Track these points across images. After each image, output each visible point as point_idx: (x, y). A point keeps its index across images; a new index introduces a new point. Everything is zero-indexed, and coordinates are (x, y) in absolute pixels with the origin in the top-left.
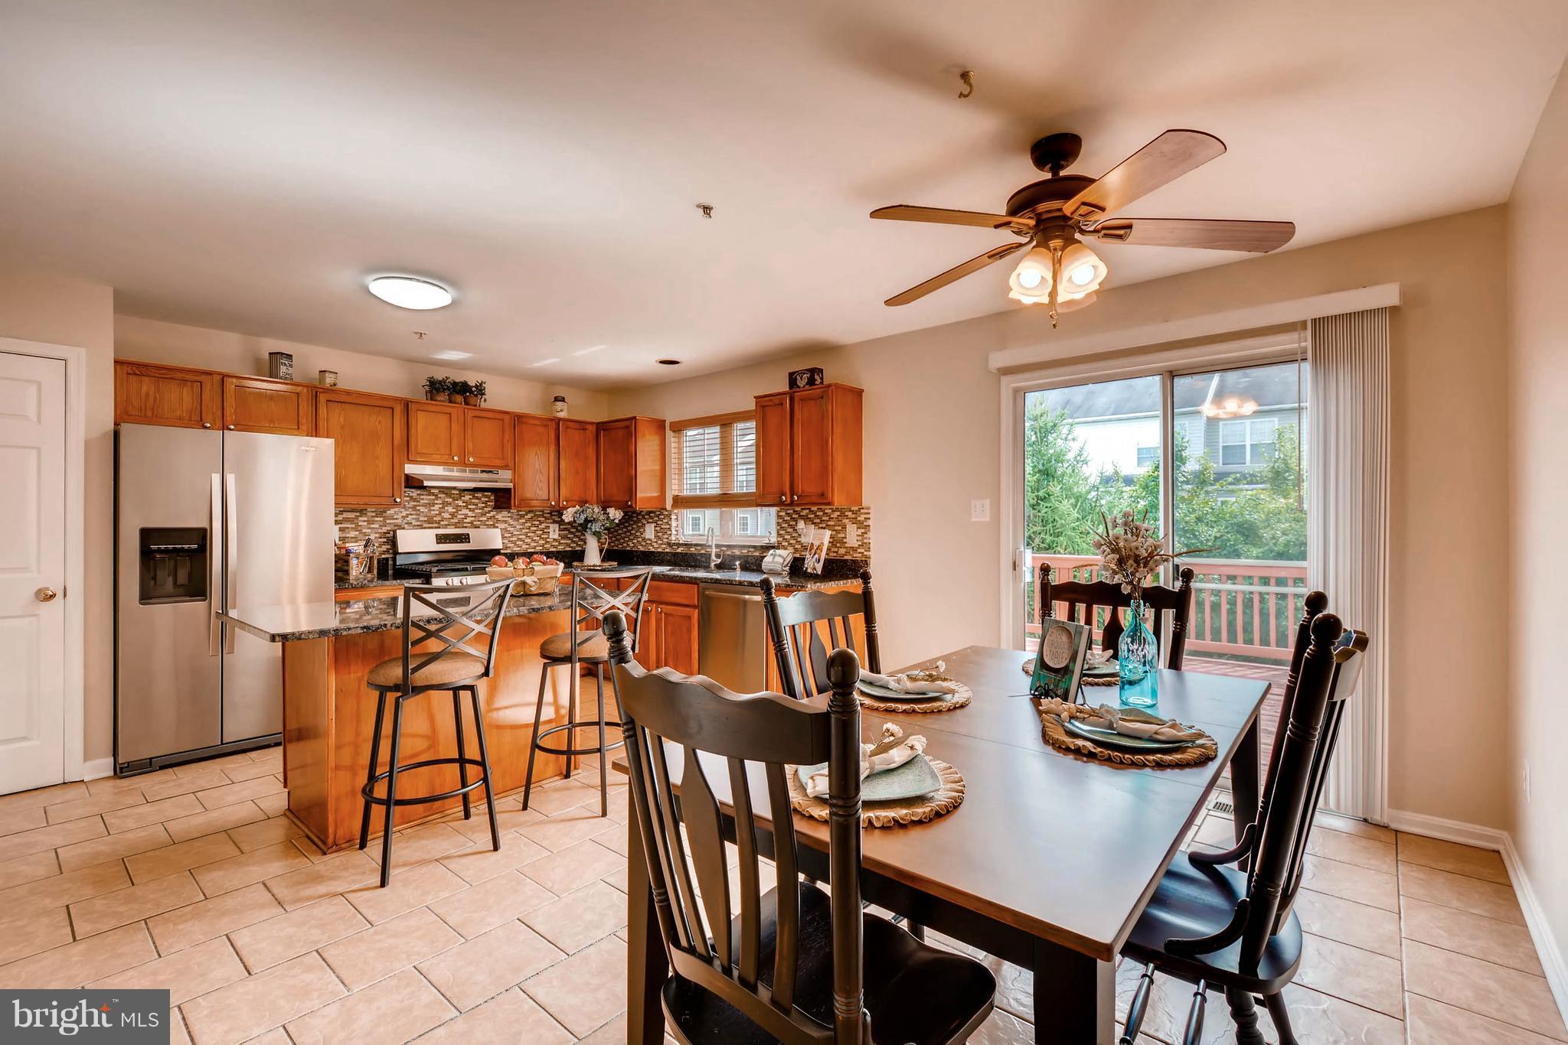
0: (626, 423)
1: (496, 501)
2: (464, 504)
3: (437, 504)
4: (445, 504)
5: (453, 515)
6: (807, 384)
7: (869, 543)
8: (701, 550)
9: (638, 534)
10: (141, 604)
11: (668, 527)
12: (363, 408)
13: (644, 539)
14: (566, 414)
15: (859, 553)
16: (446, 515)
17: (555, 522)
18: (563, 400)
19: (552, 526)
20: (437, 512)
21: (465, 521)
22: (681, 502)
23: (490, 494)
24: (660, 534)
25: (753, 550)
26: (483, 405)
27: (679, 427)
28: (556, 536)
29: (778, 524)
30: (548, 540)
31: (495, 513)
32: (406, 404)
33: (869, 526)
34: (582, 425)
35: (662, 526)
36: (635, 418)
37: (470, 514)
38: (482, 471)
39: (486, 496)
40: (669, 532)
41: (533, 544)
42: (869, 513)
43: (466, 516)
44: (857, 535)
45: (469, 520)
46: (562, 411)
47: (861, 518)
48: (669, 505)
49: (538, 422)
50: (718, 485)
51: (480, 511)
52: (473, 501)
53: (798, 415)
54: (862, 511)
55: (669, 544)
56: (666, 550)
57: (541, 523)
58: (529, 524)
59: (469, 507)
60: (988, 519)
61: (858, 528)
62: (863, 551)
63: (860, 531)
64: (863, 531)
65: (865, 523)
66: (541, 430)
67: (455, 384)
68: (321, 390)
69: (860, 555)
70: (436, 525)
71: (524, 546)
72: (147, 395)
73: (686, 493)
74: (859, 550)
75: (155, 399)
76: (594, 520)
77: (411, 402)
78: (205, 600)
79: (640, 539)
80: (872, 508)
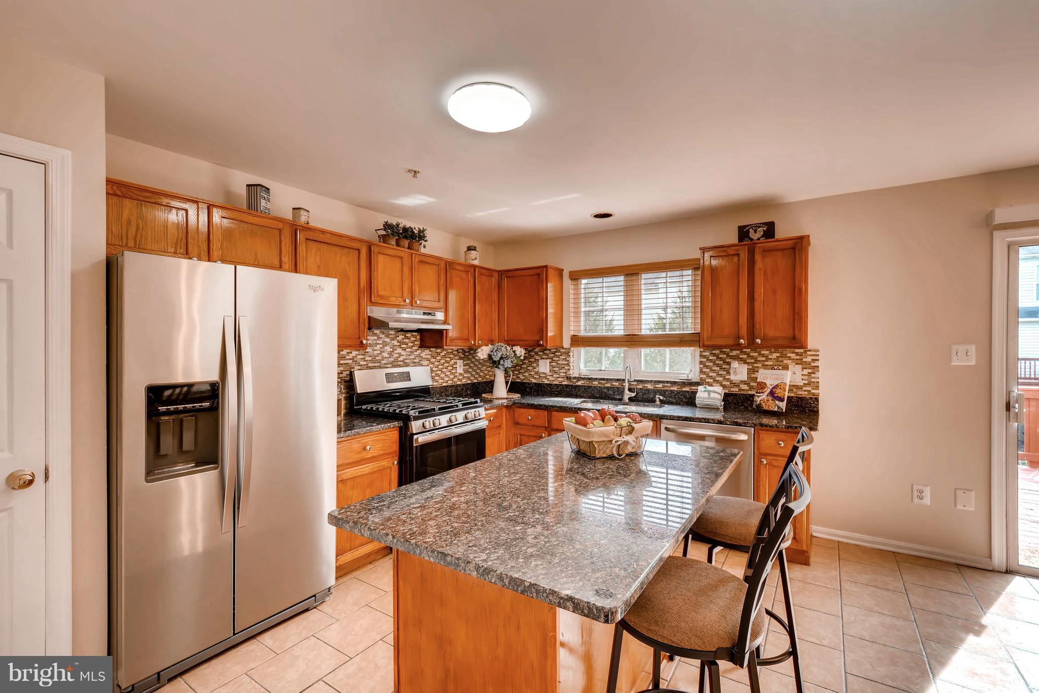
0: (538, 271)
1: (421, 340)
2: (398, 344)
3: (379, 344)
4: (385, 344)
5: (391, 354)
6: (762, 236)
7: (818, 382)
8: (604, 384)
9: (530, 368)
10: (147, 481)
11: (566, 362)
12: (335, 248)
13: (537, 373)
14: (480, 262)
15: (805, 391)
16: (385, 355)
17: (460, 358)
18: (475, 249)
19: (458, 362)
20: (379, 352)
21: (399, 359)
22: (577, 341)
23: (416, 334)
24: (556, 369)
25: (670, 385)
26: (423, 250)
27: (576, 276)
28: (462, 371)
29: (701, 363)
30: (456, 374)
31: (420, 351)
32: (370, 246)
33: (818, 367)
34: (489, 272)
35: (559, 362)
36: (546, 267)
37: (403, 353)
38: (424, 314)
39: (414, 336)
40: (566, 368)
41: (446, 379)
42: (818, 355)
43: (400, 355)
44: (803, 375)
45: (401, 358)
46: (476, 259)
47: (809, 359)
48: (566, 343)
49: (462, 269)
50: (622, 327)
51: (410, 350)
52: (405, 340)
53: (759, 265)
54: (808, 353)
55: (569, 378)
56: (563, 383)
57: (451, 359)
58: (442, 361)
59: (402, 346)
60: (973, 363)
61: (803, 368)
62: (810, 389)
63: (806, 372)
64: (810, 371)
65: (813, 364)
66: (464, 275)
67: (405, 230)
68: (301, 228)
69: (806, 393)
70: (378, 364)
71: (441, 381)
72: (129, 222)
73: (583, 333)
74: (804, 388)
75: (138, 226)
76: (507, 357)
77: (373, 244)
78: (216, 468)
79: (533, 373)
80: (820, 351)
